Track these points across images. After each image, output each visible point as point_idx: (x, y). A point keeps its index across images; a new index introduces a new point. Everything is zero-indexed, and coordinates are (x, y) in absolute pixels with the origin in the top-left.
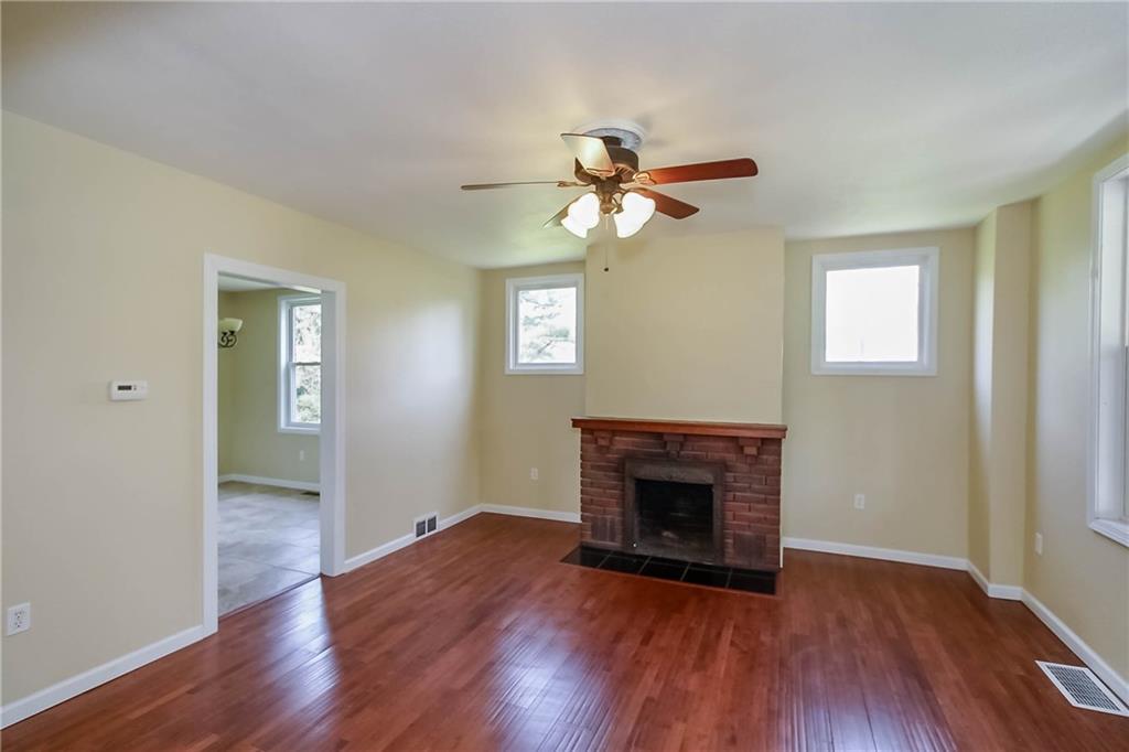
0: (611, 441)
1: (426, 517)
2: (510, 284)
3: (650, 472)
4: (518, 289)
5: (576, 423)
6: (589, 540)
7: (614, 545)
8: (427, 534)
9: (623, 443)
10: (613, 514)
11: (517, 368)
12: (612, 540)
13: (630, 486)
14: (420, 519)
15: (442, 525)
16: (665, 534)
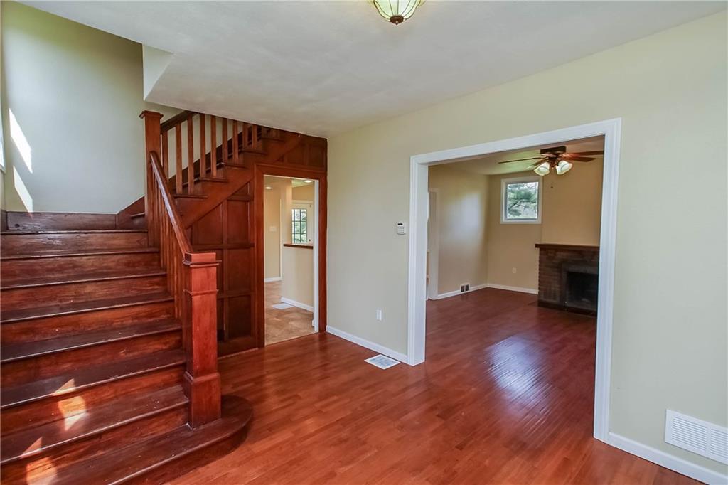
0: (555, 255)
1: (465, 284)
2: (503, 182)
3: (574, 268)
4: (507, 184)
5: (537, 246)
6: (543, 299)
7: (556, 301)
8: (465, 292)
9: (561, 255)
10: (555, 287)
11: (507, 221)
12: (554, 299)
13: (564, 275)
14: (463, 285)
15: (471, 289)
16: (584, 300)
